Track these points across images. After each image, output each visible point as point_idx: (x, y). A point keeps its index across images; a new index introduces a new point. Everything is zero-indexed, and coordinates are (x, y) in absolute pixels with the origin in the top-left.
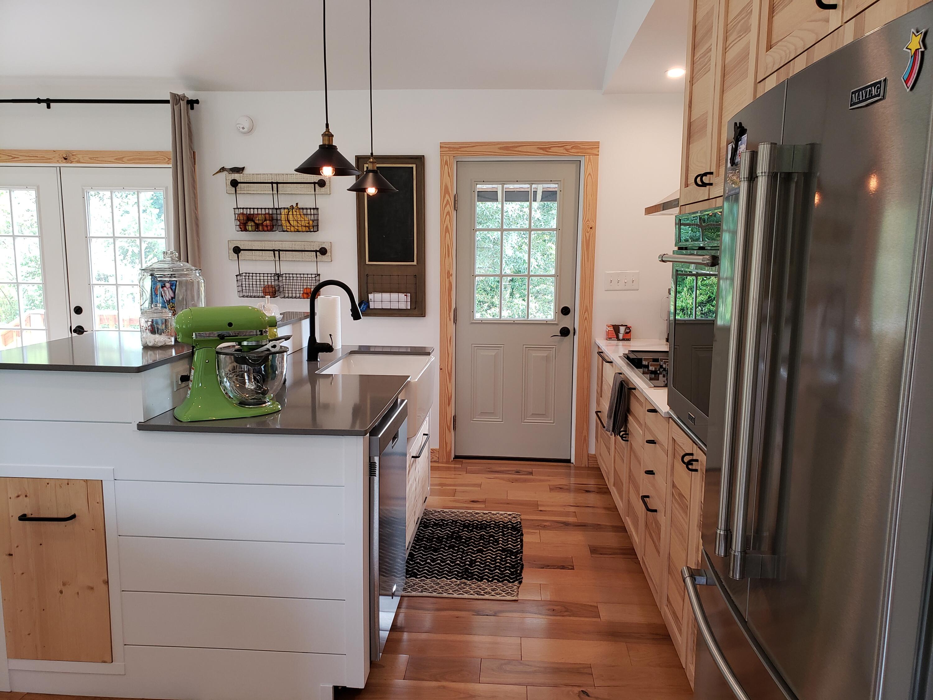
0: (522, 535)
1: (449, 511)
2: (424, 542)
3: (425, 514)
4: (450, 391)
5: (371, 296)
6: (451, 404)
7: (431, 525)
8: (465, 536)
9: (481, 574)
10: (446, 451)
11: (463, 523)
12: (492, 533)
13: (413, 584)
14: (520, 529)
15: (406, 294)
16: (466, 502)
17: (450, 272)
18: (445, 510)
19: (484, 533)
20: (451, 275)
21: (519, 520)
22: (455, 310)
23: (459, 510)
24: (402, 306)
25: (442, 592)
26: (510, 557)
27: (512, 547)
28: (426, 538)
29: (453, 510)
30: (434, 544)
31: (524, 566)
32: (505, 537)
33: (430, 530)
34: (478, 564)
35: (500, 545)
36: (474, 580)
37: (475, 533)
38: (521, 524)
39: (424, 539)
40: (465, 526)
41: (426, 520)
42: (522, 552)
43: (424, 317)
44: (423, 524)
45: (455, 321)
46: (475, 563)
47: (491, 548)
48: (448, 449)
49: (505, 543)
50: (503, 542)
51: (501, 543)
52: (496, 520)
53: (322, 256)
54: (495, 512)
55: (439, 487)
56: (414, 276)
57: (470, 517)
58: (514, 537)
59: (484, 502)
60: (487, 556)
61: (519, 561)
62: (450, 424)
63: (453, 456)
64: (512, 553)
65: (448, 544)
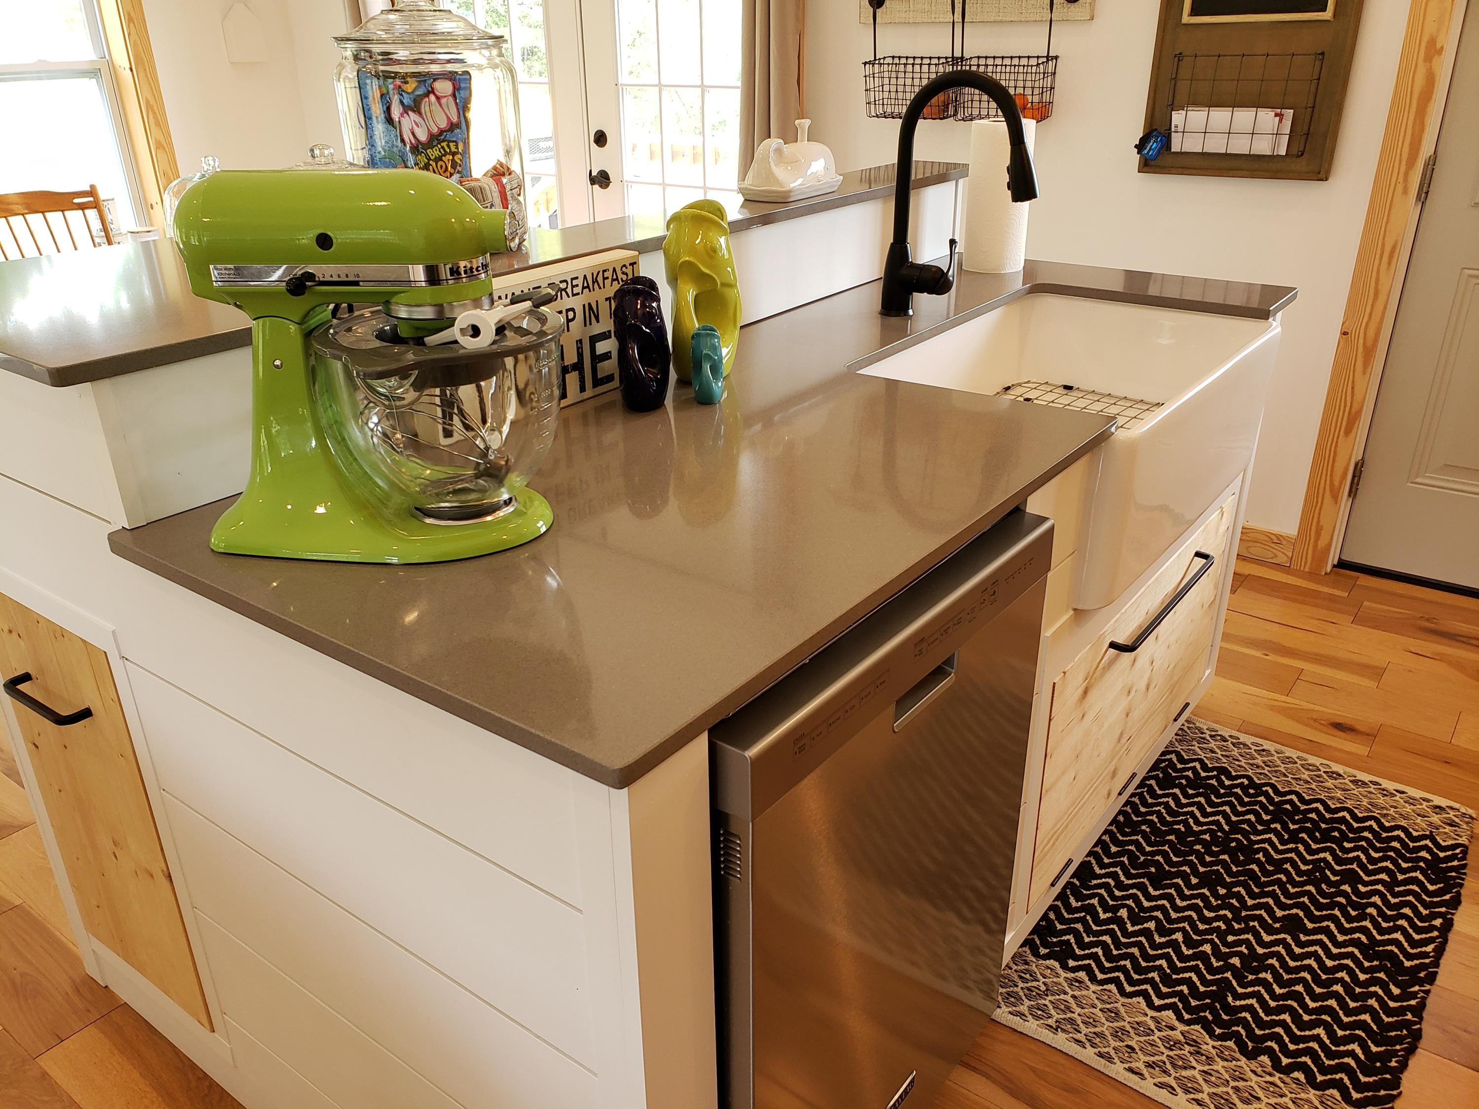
0: (1455, 903)
1: (1253, 744)
2: (1139, 837)
3: (1181, 736)
4: (1358, 397)
5: (1177, 118)
6: (1354, 430)
7: (1184, 782)
8: (1265, 850)
9: (1262, 1024)
10: (1316, 545)
11: (1277, 799)
12: (1354, 866)
13: (1043, 988)
14: (1455, 878)
15: (1279, 111)
16: (1315, 722)
17: (1438, 40)
18: (1244, 738)
19: (1330, 858)
20: (1440, 51)
21: (1463, 840)
22: (1432, 164)
23: (1284, 748)
24: (1263, 147)
25: (1112, 1053)
26: (1384, 986)
27: (1406, 945)
28: (1151, 824)
29: (1267, 745)
30: (1164, 854)
31: (1423, 1043)
32: (1395, 895)
33: (1175, 797)
34: (1268, 976)
35: (1367, 923)
36: (1230, 1044)
37: (1301, 848)
38: (1464, 858)
39: (1144, 827)
40: (1279, 814)
41: (1175, 760)
42: (1431, 978)
43: (1322, 180)
44: (1164, 770)
45: (1424, 194)
46: (1256, 971)
47: (1333, 927)
48: (1322, 544)
49: (1387, 919)
50: (1381, 913)
51: (1371, 915)
52: (1385, 815)
53: (1070, 5)
54: (1390, 785)
55: (1258, 654)
56: (1316, 54)
57: (1307, 782)
58: (1426, 905)
59: (1370, 736)
60: (1308, 955)
61: (1409, 1016)
62: (1341, 483)
63: (1333, 558)
64: (1395, 969)
65: (1204, 864)
